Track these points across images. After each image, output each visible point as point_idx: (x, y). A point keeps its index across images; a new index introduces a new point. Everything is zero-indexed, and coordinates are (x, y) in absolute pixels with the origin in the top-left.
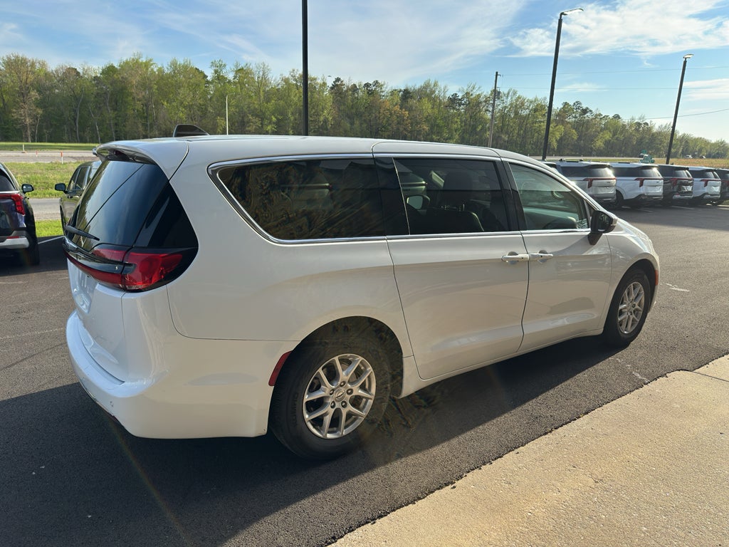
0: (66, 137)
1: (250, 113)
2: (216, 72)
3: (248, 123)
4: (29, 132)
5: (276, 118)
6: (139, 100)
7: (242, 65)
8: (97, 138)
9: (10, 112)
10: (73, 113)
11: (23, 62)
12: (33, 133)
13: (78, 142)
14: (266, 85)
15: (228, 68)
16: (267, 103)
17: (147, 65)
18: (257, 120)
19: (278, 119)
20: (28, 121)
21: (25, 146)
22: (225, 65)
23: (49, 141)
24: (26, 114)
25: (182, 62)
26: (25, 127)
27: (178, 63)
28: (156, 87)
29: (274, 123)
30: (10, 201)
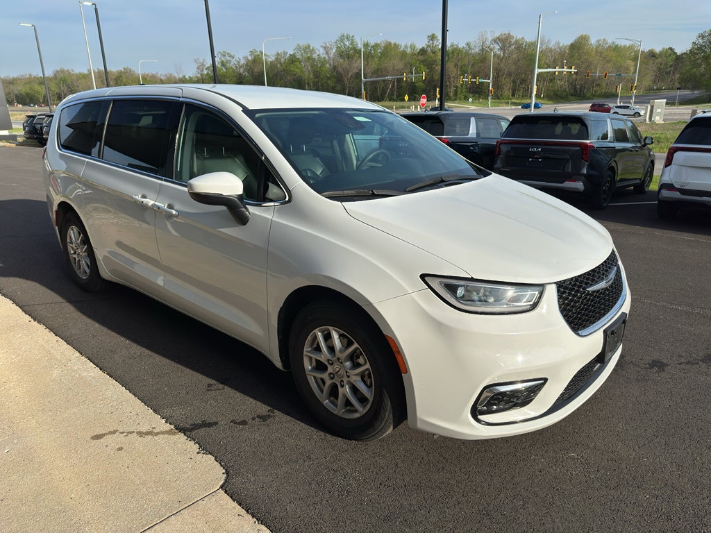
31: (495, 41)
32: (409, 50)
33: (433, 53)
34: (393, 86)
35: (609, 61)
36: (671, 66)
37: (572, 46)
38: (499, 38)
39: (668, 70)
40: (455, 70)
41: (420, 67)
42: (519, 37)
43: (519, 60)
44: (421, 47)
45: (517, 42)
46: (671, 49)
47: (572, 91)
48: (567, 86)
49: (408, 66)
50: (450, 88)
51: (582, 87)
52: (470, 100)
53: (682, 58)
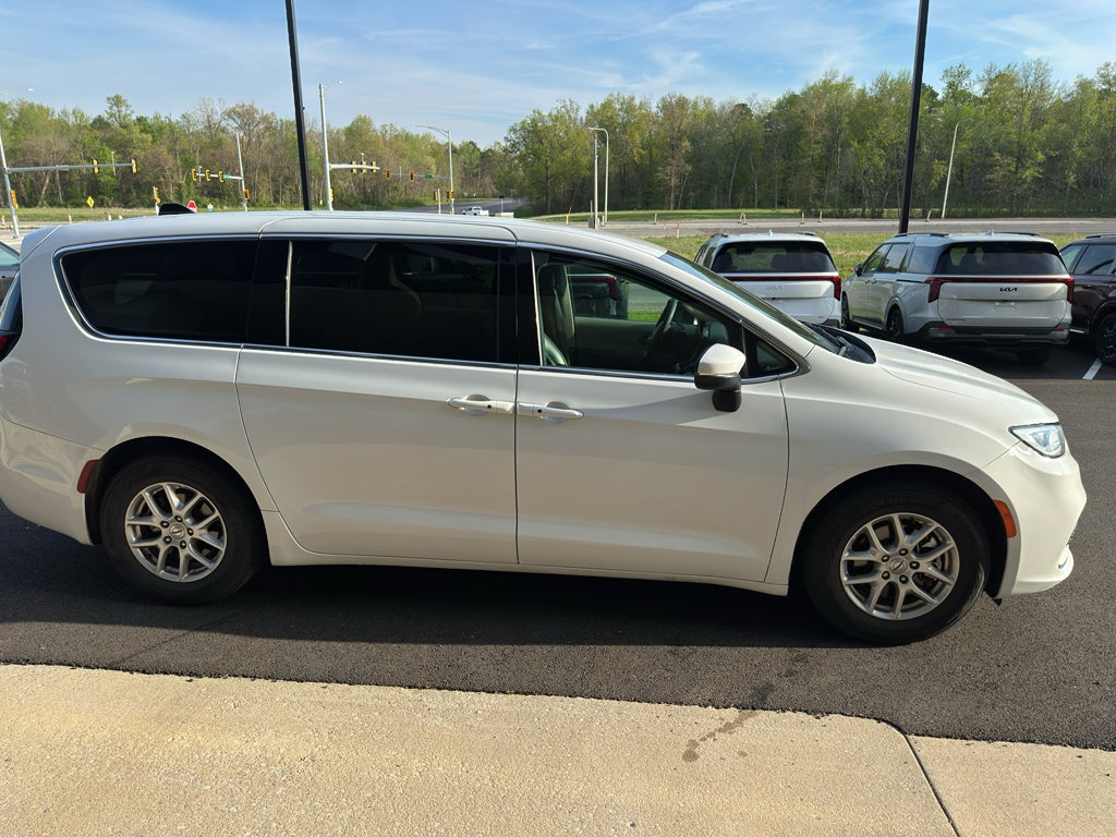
0: (714, 201)
1: (996, 151)
2: (951, 85)
3: (991, 166)
4: (673, 196)
5: (1046, 154)
6: (817, 142)
7: (1001, 67)
8: (754, 201)
9: (657, 171)
10: (729, 168)
11: (682, 102)
12: (677, 197)
13: (728, 208)
14: (1042, 98)
15: (973, 76)
16: (1033, 130)
17: (844, 87)
18: (1009, 160)
19: (1049, 158)
20: (674, 181)
21: (658, 215)
22: (968, 72)
23: (694, 208)
24: (671, 174)
25: (896, 76)
26: (668, 190)
27: (890, 79)
28: (847, 119)
29: (1040, 164)
30: (605, 285)
31: (230, 114)
32: (72, 120)
33: (125, 127)
34: (53, 181)
35: (403, 156)
36: (478, 166)
37: (350, 132)
38: (233, 111)
39: (475, 171)
40: (171, 157)
41: (104, 150)
42: (267, 112)
43: (275, 147)
44: (95, 116)
45: (265, 119)
46: (471, 143)
47: (362, 197)
48: (354, 190)
49: (80, 147)
50: (167, 186)
51: (375, 189)
52: (210, 207)
53: (489, 156)
